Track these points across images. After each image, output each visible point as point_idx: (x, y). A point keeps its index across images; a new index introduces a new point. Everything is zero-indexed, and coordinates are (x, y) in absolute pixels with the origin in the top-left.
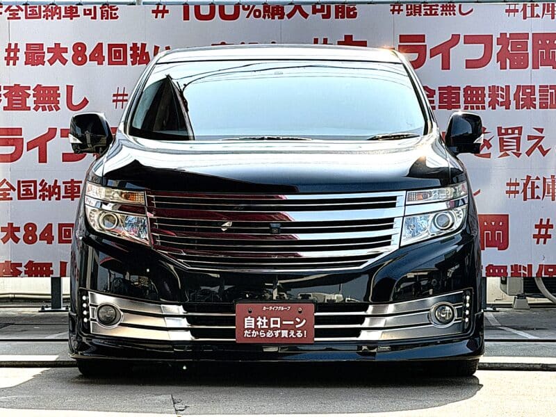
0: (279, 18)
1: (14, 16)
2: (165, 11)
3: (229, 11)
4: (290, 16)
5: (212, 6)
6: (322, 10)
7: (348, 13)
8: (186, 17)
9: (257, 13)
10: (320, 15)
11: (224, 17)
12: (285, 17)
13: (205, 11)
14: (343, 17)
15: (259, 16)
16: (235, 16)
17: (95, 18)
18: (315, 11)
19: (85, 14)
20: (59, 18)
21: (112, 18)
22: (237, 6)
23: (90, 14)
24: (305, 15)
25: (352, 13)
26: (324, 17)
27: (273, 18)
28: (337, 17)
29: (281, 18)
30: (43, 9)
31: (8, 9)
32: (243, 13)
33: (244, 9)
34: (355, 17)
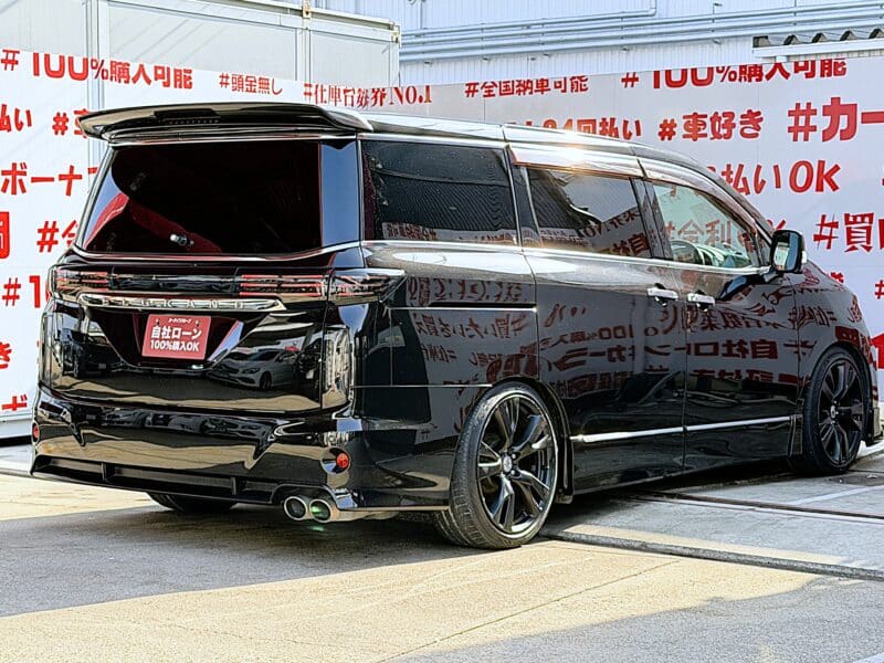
0: (757, 80)
1: (489, 94)
2: (635, 79)
3: (702, 75)
4: (769, 77)
5: (684, 72)
6: (805, 68)
7: (836, 69)
8: (657, 85)
9: (733, 76)
10: (802, 73)
11: (697, 82)
12: (764, 78)
13: (676, 77)
14: (829, 75)
15: (734, 80)
16: (709, 81)
17: (564, 91)
18: (797, 69)
19: (556, 87)
20: (531, 93)
21: (582, 90)
22: (710, 70)
23: (560, 87)
24: (786, 75)
25: (840, 69)
26: (807, 76)
27: (750, 81)
28: (822, 75)
29: (759, 80)
30: (516, 84)
31: (484, 86)
32: (717, 77)
33: (718, 71)
34: (844, 74)
